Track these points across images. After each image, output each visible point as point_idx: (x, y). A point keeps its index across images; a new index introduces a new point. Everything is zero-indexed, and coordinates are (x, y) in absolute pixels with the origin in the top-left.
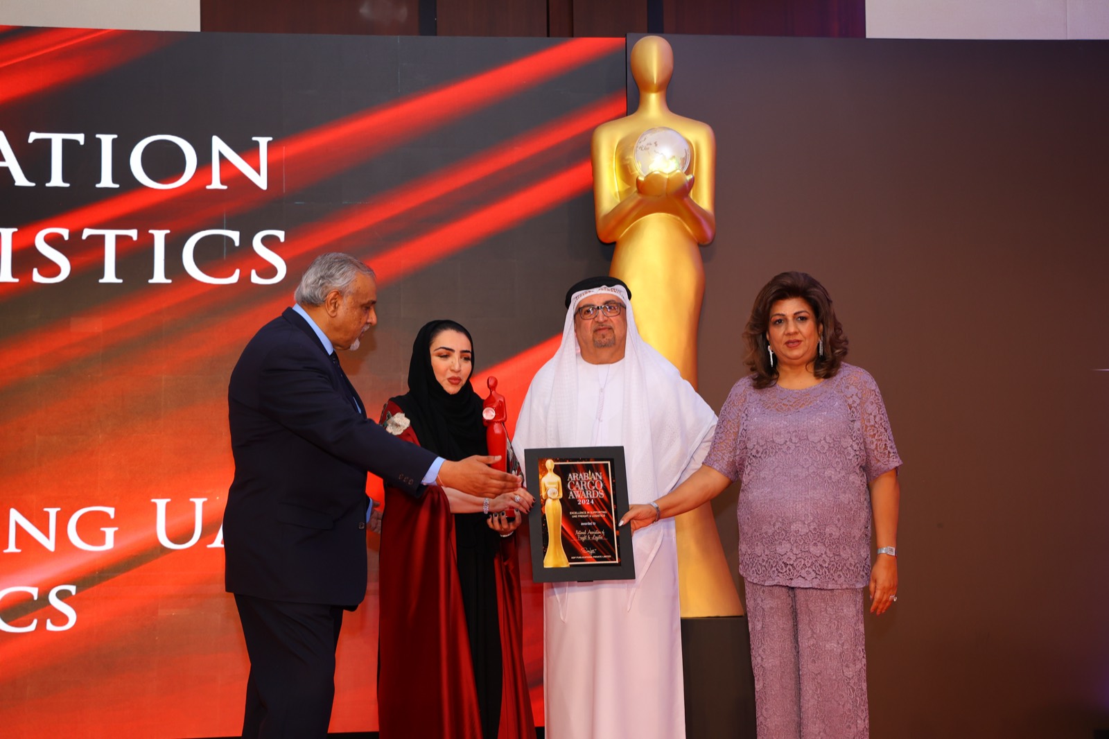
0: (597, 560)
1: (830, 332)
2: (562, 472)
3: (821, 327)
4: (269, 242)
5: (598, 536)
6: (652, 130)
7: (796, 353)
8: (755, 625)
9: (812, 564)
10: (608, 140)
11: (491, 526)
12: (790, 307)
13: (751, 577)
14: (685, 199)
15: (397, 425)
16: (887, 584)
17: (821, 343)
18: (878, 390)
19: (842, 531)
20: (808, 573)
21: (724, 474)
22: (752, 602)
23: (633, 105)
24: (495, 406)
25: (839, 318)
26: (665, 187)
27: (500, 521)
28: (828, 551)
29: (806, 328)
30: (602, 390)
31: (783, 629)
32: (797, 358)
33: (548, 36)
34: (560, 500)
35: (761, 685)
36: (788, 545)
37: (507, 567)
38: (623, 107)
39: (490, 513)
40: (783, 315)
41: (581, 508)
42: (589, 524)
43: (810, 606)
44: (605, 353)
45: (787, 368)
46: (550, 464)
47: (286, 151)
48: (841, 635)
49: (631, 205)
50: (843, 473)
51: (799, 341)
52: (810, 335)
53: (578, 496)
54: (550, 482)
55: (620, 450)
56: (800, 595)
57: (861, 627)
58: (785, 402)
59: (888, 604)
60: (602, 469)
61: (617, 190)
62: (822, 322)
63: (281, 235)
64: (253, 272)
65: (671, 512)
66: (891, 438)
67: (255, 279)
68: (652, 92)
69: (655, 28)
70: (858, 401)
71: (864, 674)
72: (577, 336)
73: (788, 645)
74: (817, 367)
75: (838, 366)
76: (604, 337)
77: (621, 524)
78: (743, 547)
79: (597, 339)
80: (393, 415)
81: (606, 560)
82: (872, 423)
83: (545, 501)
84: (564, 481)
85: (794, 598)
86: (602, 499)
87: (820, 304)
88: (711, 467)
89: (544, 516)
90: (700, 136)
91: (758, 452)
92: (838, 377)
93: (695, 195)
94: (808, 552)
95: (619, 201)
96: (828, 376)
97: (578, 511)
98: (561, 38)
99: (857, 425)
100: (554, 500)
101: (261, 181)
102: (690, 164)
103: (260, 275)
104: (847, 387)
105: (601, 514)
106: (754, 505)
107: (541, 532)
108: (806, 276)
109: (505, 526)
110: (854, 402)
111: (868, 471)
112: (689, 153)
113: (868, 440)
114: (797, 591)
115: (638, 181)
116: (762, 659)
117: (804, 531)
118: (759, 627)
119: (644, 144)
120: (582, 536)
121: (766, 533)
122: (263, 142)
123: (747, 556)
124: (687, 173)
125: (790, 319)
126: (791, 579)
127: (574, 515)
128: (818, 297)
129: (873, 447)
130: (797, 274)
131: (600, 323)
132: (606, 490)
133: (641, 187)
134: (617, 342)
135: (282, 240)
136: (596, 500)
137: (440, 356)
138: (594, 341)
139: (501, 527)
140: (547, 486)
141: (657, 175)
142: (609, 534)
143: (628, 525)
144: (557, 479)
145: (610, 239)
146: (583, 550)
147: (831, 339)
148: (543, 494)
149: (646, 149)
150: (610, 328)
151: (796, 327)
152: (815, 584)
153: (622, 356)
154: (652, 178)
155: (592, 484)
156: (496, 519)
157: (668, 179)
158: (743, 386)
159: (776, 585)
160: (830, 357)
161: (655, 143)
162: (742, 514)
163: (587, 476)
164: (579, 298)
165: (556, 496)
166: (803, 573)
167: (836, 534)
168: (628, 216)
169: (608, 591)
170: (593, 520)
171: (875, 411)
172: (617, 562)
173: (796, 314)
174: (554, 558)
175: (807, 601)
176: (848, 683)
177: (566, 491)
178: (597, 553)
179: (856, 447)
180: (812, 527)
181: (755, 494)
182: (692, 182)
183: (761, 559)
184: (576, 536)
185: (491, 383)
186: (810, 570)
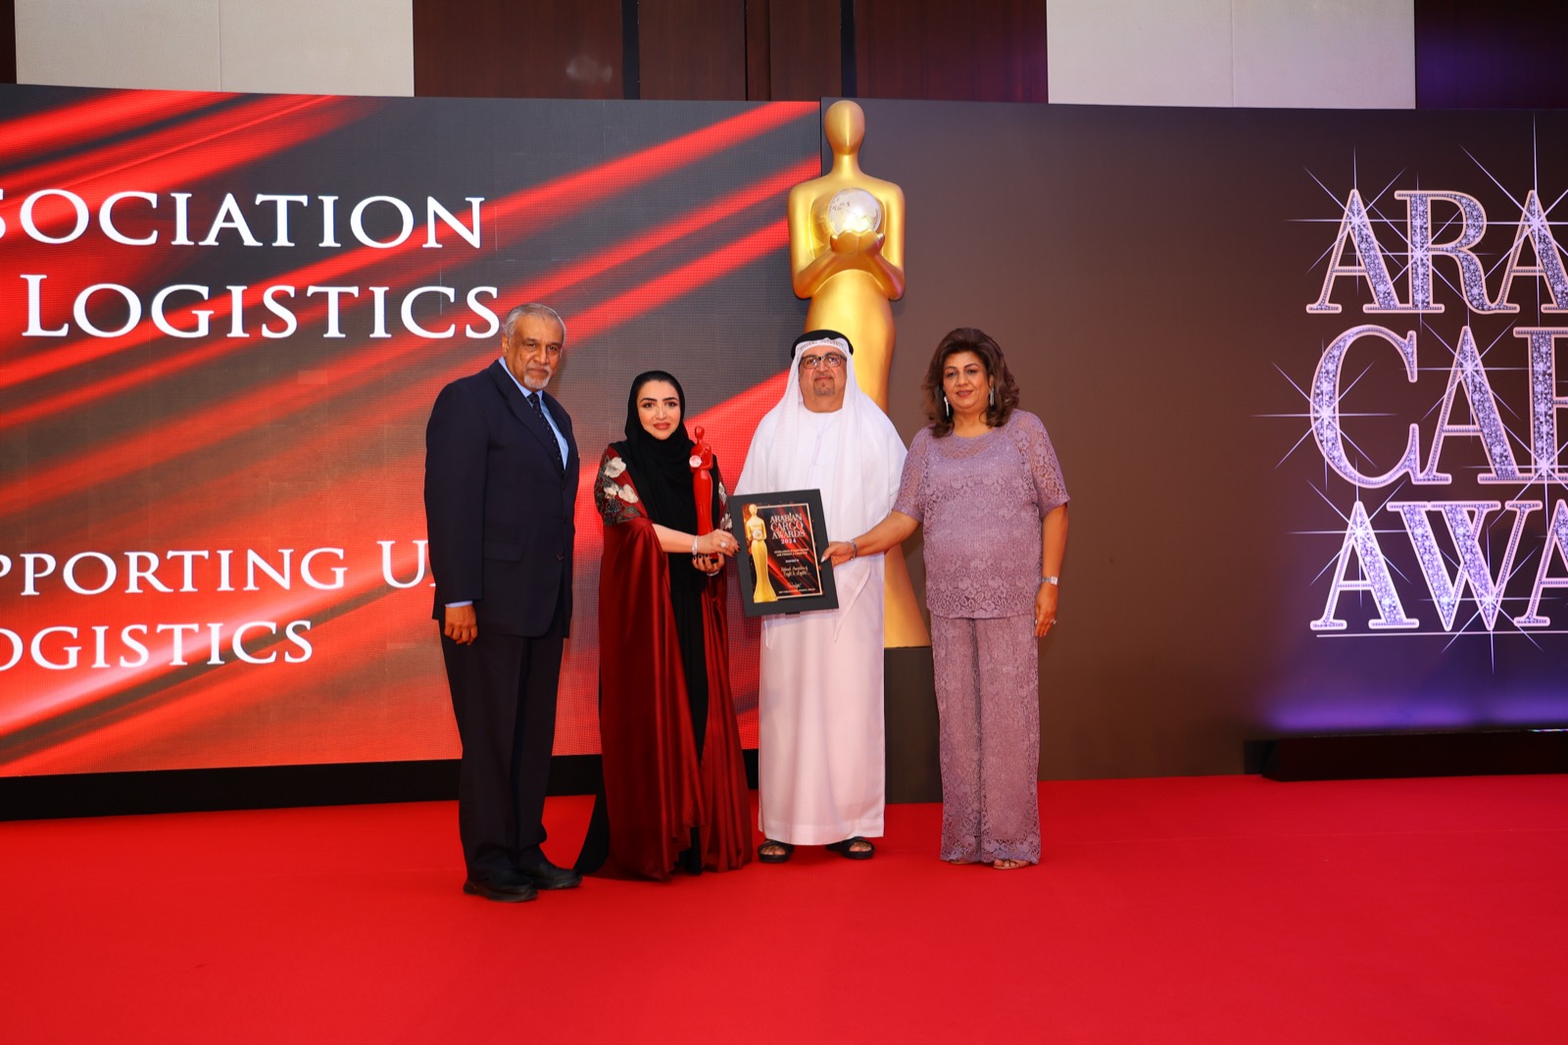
0: (803, 593)
1: (1000, 384)
2: (765, 516)
3: (992, 379)
4: (482, 298)
5: (802, 571)
6: (845, 190)
7: (968, 401)
8: (939, 654)
9: (992, 596)
10: (803, 202)
11: (696, 566)
12: (961, 360)
13: (937, 611)
14: (877, 257)
15: (615, 469)
16: (1050, 610)
17: (992, 395)
18: (1045, 432)
19: (1017, 563)
20: (989, 605)
21: (912, 516)
22: (936, 632)
23: (827, 165)
24: (701, 454)
25: (1011, 371)
26: (857, 244)
27: (704, 561)
28: (1005, 584)
29: (977, 379)
30: (819, 437)
31: (964, 656)
32: (968, 407)
33: (747, 100)
34: (765, 541)
35: (945, 705)
36: (969, 581)
37: (715, 603)
38: (818, 169)
39: (699, 555)
40: (955, 368)
41: (784, 547)
42: (793, 561)
43: (989, 634)
44: (824, 402)
45: (961, 418)
46: (753, 508)
47: (497, 211)
48: (1016, 660)
49: (825, 262)
50: (1015, 511)
51: (971, 391)
52: (980, 386)
53: (781, 536)
54: (754, 525)
55: (817, 492)
56: (980, 625)
57: (1035, 652)
58: (962, 450)
59: (1048, 627)
60: (802, 511)
61: (812, 248)
62: (992, 373)
63: (493, 291)
64: (468, 327)
65: (866, 550)
66: (1061, 475)
67: (470, 333)
68: (845, 154)
69: (848, 92)
70: (1027, 445)
71: (1036, 694)
72: (800, 385)
73: (969, 669)
74: (989, 416)
75: (1008, 414)
76: (824, 386)
77: (823, 559)
78: (929, 584)
79: (817, 388)
80: (611, 459)
81: (811, 592)
82: (1042, 463)
83: (751, 542)
84: (768, 524)
85: (974, 629)
86: (803, 538)
87: (989, 356)
88: (899, 511)
89: (751, 556)
90: (890, 197)
91: (938, 497)
92: (1009, 424)
93: (886, 252)
94: (987, 585)
95: (814, 258)
96: (999, 425)
97: (782, 550)
98: (759, 102)
99: (1027, 467)
100: (759, 541)
101: (474, 240)
102: (881, 222)
103: (474, 329)
104: (1017, 432)
105: (804, 551)
106: (936, 546)
107: (749, 571)
108: (977, 332)
109: (709, 566)
110: (1024, 445)
111: (1041, 508)
112: (880, 213)
113: (1039, 479)
114: (977, 622)
115: (831, 239)
116: (946, 683)
117: (982, 567)
118: (943, 653)
119: (837, 204)
120: (787, 572)
121: (949, 571)
122: (476, 202)
123: (932, 592)
124: (879, 231)
125: (961, 371)
126: (973, 611)
127: (779, 553)
128: (988, 350)
129: (1043, 485)
130: (969, 329)
131: (822, 373)
132: (806, 529)
133: (835, 246)
134: (837, 391)
135: (495, 296)
136: (797, 539)
137: (645, 406)
138: (814, 388)
139: (706, 567)
140: (752, 528)
141: (849, 234)
142: (812, 569)
143: (829, 560)
144: (761, 522)
145: (806, 295)
146: (789, 585)
147: (1000, 391)
148: (749, 536)
149: (839, 209)
150: (831, 378)
151: (966, 379)
152: (995, 613)
153: (840, 407)
154: (845, 238)
155: (793, 525)
156: (701, 560)
157: (860, 238)
158: (923, 435)
159: (959, 618)
160: (1000, 407)
161: (848, 204)
162: (927, 555)
163: (787, 518)
164: (803, 348)
165: (760, 537)
166: (984, 605)
167: (1011, 566)
168: (821, 272)
169: (813, 621)
170: (797, 557)
171: (1043, 451)
172: (821, 593)
173: (966, 367)
174: (763, 593)
175: (986, 629)
176: (1022, 702)
177: (769, 532)
178: (802, 587)
179: (1026, 487)
180: (989, 563)
181: (937, 535)
182: (882, 241)
183: (945, 595)
184: (782, 573)
185: (698, 431)
186: (990, 602)
